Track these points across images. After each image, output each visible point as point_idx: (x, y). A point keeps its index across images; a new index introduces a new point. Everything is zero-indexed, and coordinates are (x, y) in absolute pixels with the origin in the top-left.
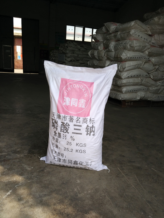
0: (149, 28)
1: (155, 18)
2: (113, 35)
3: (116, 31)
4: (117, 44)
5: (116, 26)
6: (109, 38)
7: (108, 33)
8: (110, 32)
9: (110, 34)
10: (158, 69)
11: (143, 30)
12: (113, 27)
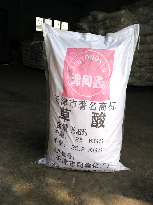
0: (136, 17)
1: (140, 9)
2: (101, 23)
3: (105, 20)
4: (107, 32)
5: (103, 15)
6: (96, 26)
7: (96, 21)
8: (98, 20)
9: (98, 22)
10: (142, 57)
11: (131, 19)
12: (101, 16)
